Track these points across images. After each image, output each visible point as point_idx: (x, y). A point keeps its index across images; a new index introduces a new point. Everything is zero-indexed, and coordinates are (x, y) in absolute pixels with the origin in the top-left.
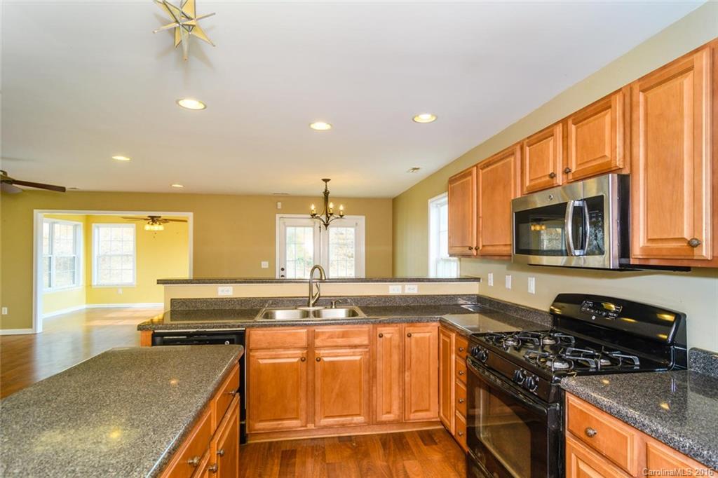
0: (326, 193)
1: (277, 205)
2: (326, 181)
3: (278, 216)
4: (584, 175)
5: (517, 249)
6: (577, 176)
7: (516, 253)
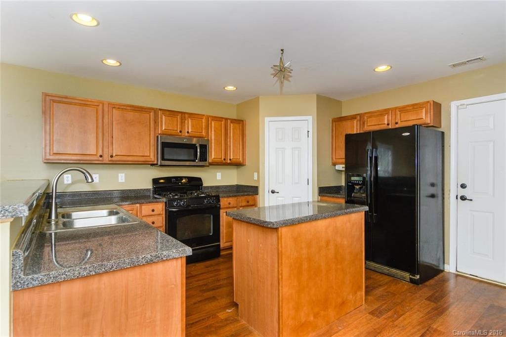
4: (194, 135)
5: (163, 159)
6: (191, 135)
7: (162, 160)
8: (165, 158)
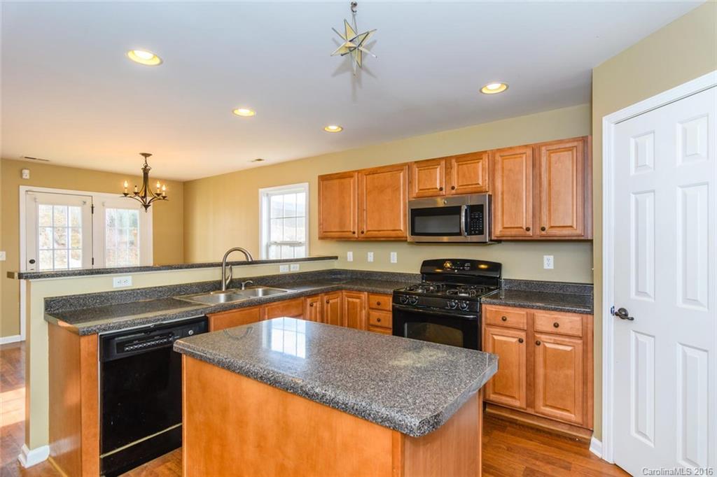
0: (146, 171)
1: (21, 174)
2: (146, 155)
3: (23, 189)
4: (463, 191)
5: (413, 233)
6: (459, 191)
7: (412, 235)
8: (416, 231)
